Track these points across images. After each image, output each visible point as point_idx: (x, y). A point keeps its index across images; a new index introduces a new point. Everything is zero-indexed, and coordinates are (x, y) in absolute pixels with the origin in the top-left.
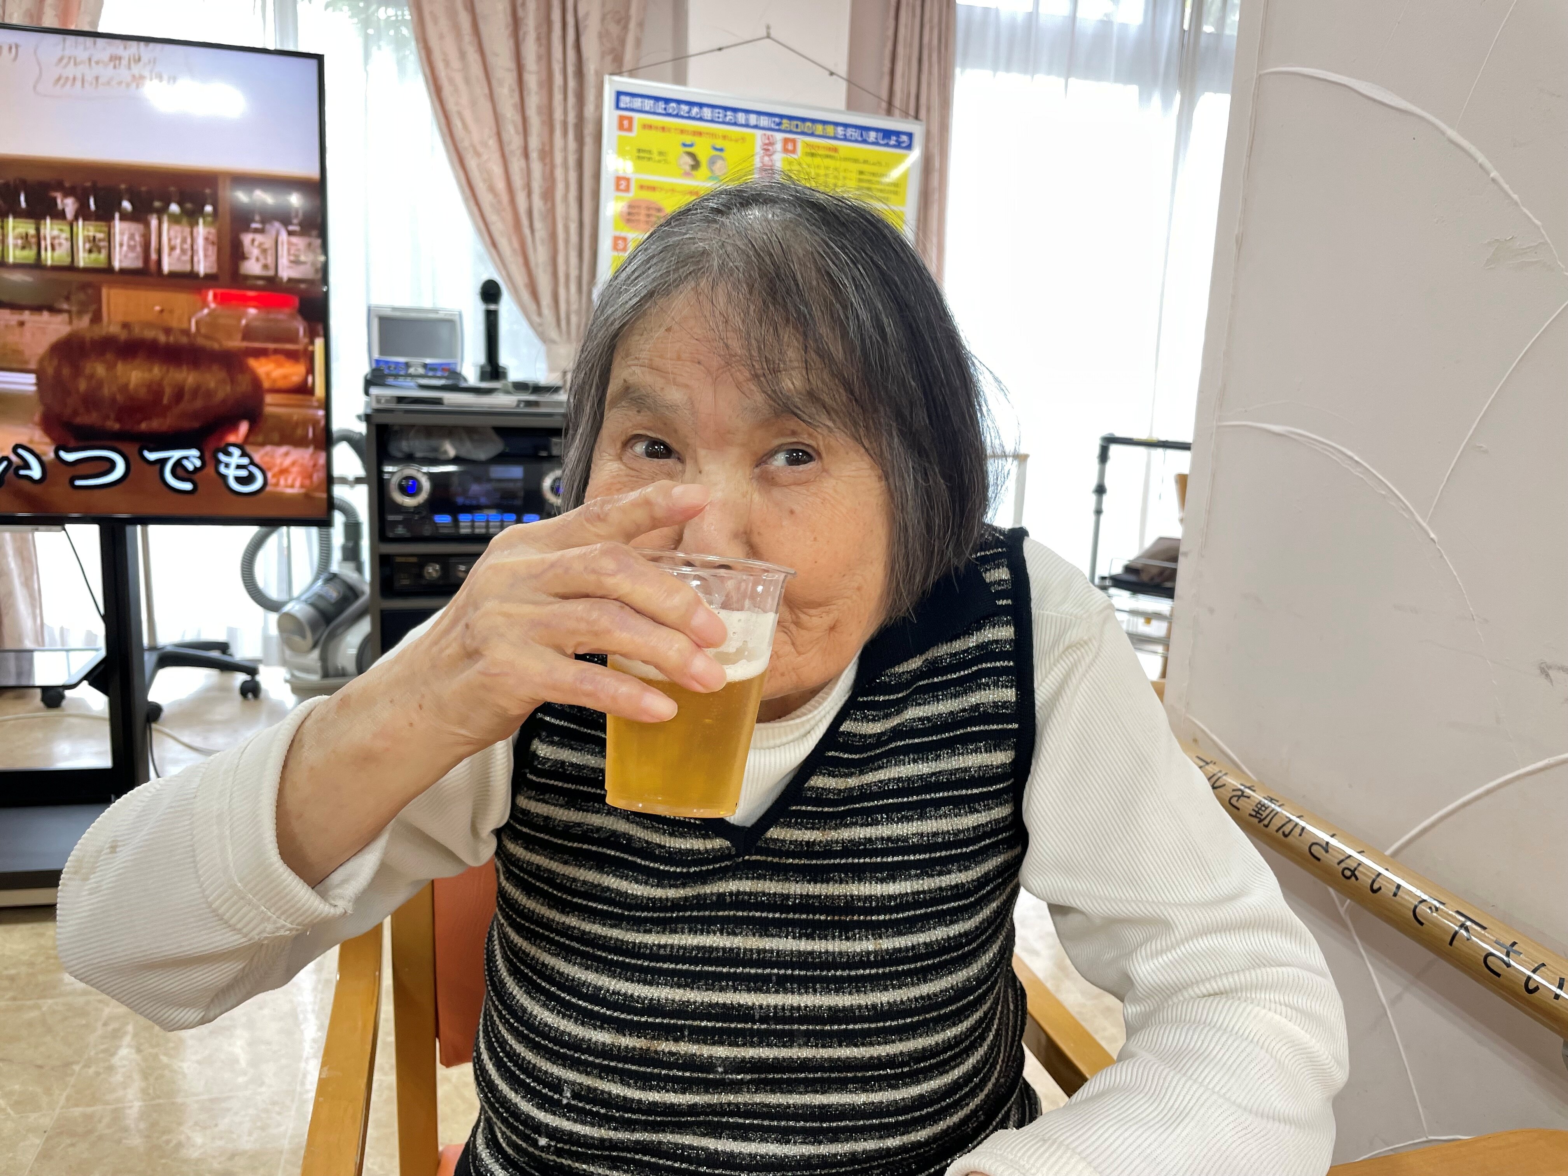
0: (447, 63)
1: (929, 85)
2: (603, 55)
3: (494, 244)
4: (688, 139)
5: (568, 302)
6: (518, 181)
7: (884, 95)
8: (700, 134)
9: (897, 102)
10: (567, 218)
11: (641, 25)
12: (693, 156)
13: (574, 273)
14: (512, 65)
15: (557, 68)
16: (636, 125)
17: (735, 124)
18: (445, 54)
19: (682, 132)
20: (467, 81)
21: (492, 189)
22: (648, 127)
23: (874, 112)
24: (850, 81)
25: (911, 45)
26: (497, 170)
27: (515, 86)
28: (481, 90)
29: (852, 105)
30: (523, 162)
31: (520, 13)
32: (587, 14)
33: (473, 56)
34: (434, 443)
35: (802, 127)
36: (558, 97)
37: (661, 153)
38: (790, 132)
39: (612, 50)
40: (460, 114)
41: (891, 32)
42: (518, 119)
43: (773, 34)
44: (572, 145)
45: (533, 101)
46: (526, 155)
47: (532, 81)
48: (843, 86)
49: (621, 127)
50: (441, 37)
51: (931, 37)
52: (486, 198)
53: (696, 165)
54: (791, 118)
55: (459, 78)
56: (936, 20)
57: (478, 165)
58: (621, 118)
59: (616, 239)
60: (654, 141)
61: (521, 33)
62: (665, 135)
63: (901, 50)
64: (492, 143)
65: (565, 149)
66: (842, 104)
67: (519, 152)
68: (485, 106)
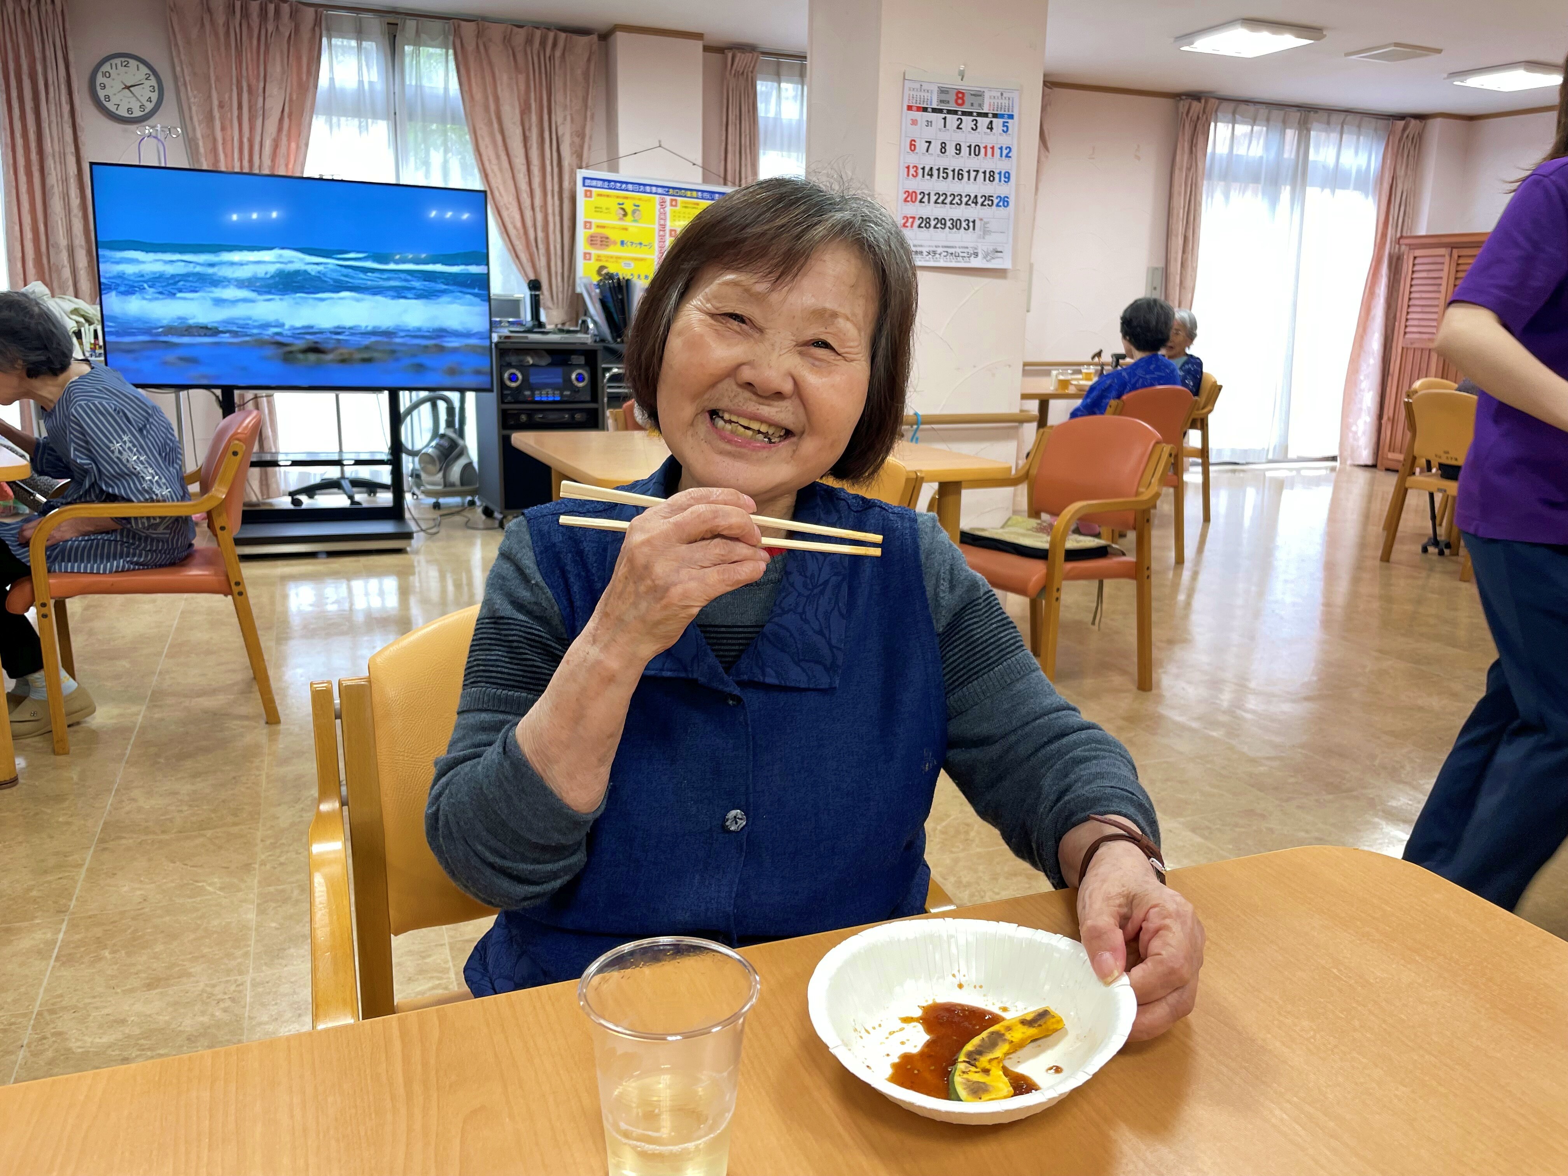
0: (489, 160)
1: (746, 165)
2: (572, 154)
3: (517, 256)
4: (621, 201)
5: (557, 287)
6: (529, 223)
7: (722, 175)
8: (626, 198)
9: (729, 177)
10: (555, 241)
11: (591, 138)
12: (623, 209)
13: (560, 271)
14: (524, 161)
15: (548, 162)
16: (594, 194)
17: (645, 192)
18: (489, 156)
19: (618, 197)
20: (501, 170)
21: (515, 227)
22: (600, 195)
23: (719, 184)
24: (704, 168)
25: (735, 145)
26: (517, 217)
27: (526, 173)
28: (508, 175)
29: (705, 180)
30: (531, 213)
31: (527, 133)
32: (563, 135)
33: (504, 158)
34: (521, 358)
35: (680, 193)
36: (549, 178)
37: (607, 209)
38: (674, 196)
39: (576, 152)
40: (498, 188)
41: (724, 138)
42: (528, 189)
43: (663, 145)
44: (557, 202)
45: (536, 181)
46: (533, 208)
47: (536, 170)
48: (700, 170)
49: (586, 196)
50: (487, 147)
51: (746, 141)
52: (512, 232)
53: (625, 214)
54: (674, 188)
55: (496, 168)
56: (748, 132)
57: (508, 215)
58: (586, 191)
59: (585, 254)
60: (603, 202)
61: (528, 145)
62: (609, 199)
63: (730, 148)
64: (515, 204)
65: (553, 205)
66: (700, 180)
67: (529, 208)
68: (510, 183)
